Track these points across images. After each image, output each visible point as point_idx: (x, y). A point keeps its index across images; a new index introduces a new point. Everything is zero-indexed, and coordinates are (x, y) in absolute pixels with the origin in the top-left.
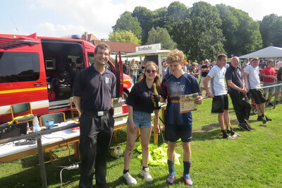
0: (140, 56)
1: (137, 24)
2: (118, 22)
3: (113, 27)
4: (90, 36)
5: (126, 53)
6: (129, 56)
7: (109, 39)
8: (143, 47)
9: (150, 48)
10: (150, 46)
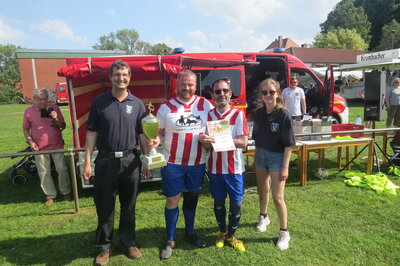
0: (363, 68)
1: (363, 17)
2: (331, 16)
3: (321, 25)
4: (285, 41)
5: (341, 64)
6: (345, 70)
7: (315, 44)
8: (370, 55)
9: (381, 57)
10: (381, 53)
